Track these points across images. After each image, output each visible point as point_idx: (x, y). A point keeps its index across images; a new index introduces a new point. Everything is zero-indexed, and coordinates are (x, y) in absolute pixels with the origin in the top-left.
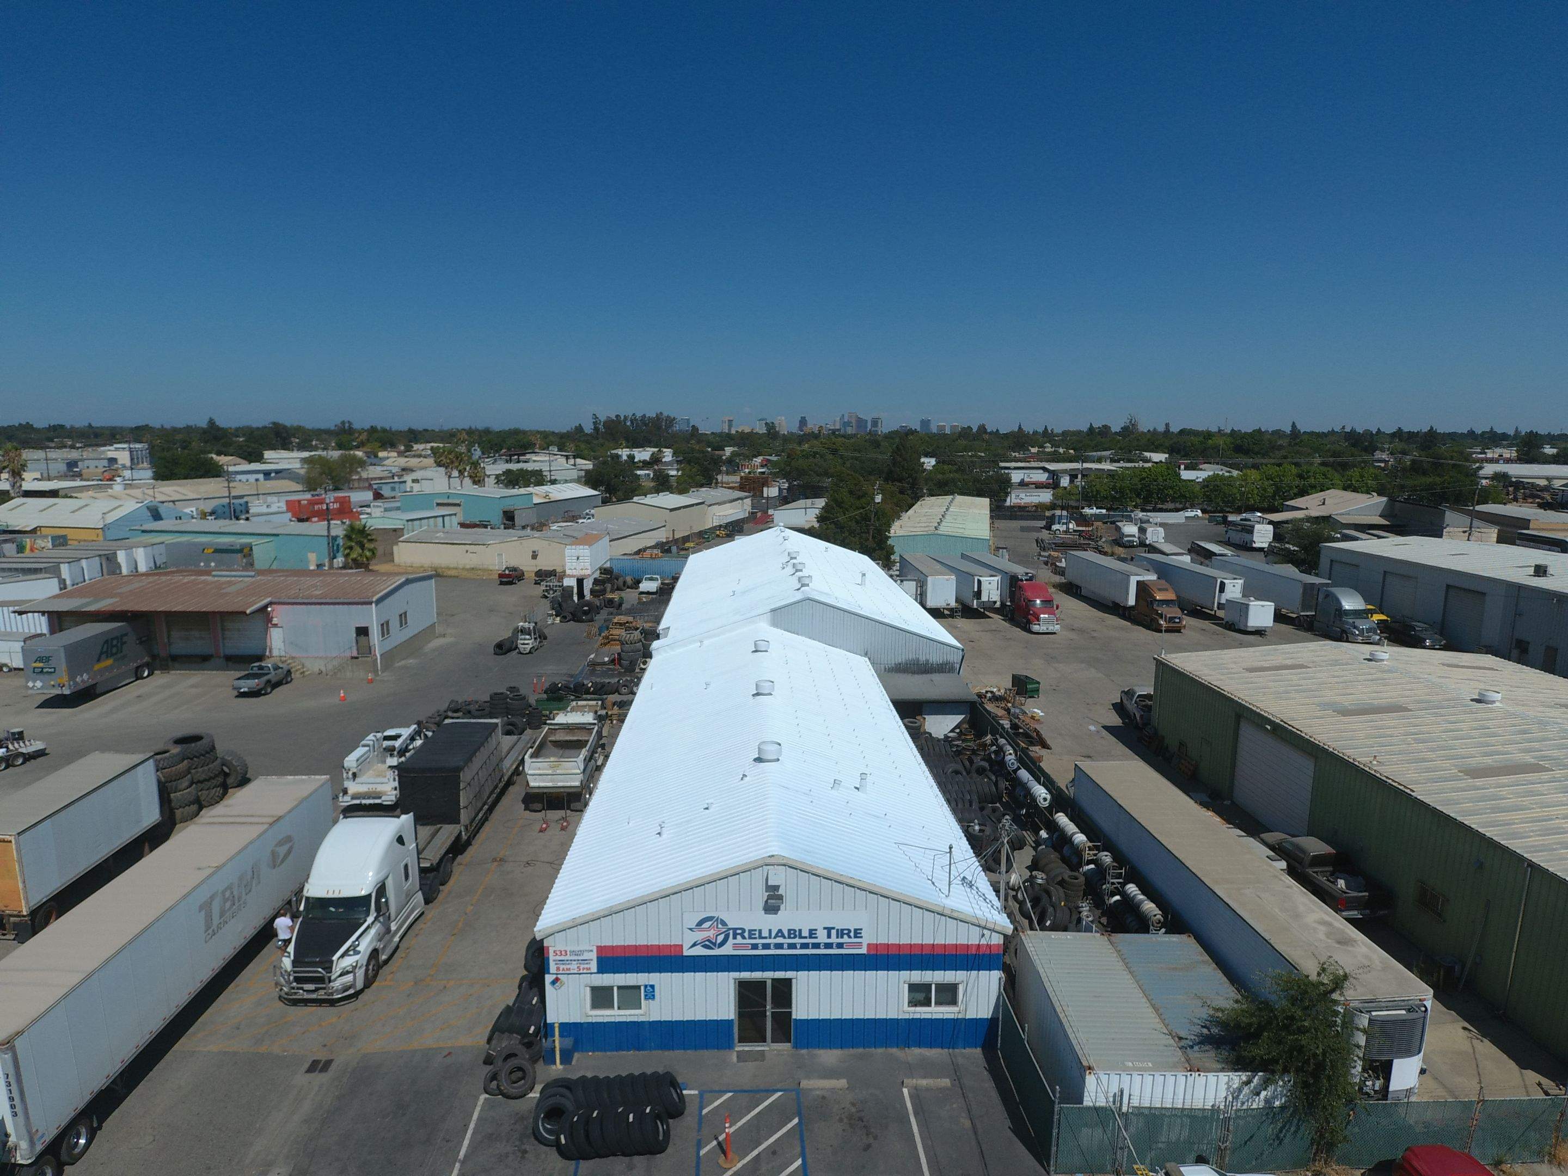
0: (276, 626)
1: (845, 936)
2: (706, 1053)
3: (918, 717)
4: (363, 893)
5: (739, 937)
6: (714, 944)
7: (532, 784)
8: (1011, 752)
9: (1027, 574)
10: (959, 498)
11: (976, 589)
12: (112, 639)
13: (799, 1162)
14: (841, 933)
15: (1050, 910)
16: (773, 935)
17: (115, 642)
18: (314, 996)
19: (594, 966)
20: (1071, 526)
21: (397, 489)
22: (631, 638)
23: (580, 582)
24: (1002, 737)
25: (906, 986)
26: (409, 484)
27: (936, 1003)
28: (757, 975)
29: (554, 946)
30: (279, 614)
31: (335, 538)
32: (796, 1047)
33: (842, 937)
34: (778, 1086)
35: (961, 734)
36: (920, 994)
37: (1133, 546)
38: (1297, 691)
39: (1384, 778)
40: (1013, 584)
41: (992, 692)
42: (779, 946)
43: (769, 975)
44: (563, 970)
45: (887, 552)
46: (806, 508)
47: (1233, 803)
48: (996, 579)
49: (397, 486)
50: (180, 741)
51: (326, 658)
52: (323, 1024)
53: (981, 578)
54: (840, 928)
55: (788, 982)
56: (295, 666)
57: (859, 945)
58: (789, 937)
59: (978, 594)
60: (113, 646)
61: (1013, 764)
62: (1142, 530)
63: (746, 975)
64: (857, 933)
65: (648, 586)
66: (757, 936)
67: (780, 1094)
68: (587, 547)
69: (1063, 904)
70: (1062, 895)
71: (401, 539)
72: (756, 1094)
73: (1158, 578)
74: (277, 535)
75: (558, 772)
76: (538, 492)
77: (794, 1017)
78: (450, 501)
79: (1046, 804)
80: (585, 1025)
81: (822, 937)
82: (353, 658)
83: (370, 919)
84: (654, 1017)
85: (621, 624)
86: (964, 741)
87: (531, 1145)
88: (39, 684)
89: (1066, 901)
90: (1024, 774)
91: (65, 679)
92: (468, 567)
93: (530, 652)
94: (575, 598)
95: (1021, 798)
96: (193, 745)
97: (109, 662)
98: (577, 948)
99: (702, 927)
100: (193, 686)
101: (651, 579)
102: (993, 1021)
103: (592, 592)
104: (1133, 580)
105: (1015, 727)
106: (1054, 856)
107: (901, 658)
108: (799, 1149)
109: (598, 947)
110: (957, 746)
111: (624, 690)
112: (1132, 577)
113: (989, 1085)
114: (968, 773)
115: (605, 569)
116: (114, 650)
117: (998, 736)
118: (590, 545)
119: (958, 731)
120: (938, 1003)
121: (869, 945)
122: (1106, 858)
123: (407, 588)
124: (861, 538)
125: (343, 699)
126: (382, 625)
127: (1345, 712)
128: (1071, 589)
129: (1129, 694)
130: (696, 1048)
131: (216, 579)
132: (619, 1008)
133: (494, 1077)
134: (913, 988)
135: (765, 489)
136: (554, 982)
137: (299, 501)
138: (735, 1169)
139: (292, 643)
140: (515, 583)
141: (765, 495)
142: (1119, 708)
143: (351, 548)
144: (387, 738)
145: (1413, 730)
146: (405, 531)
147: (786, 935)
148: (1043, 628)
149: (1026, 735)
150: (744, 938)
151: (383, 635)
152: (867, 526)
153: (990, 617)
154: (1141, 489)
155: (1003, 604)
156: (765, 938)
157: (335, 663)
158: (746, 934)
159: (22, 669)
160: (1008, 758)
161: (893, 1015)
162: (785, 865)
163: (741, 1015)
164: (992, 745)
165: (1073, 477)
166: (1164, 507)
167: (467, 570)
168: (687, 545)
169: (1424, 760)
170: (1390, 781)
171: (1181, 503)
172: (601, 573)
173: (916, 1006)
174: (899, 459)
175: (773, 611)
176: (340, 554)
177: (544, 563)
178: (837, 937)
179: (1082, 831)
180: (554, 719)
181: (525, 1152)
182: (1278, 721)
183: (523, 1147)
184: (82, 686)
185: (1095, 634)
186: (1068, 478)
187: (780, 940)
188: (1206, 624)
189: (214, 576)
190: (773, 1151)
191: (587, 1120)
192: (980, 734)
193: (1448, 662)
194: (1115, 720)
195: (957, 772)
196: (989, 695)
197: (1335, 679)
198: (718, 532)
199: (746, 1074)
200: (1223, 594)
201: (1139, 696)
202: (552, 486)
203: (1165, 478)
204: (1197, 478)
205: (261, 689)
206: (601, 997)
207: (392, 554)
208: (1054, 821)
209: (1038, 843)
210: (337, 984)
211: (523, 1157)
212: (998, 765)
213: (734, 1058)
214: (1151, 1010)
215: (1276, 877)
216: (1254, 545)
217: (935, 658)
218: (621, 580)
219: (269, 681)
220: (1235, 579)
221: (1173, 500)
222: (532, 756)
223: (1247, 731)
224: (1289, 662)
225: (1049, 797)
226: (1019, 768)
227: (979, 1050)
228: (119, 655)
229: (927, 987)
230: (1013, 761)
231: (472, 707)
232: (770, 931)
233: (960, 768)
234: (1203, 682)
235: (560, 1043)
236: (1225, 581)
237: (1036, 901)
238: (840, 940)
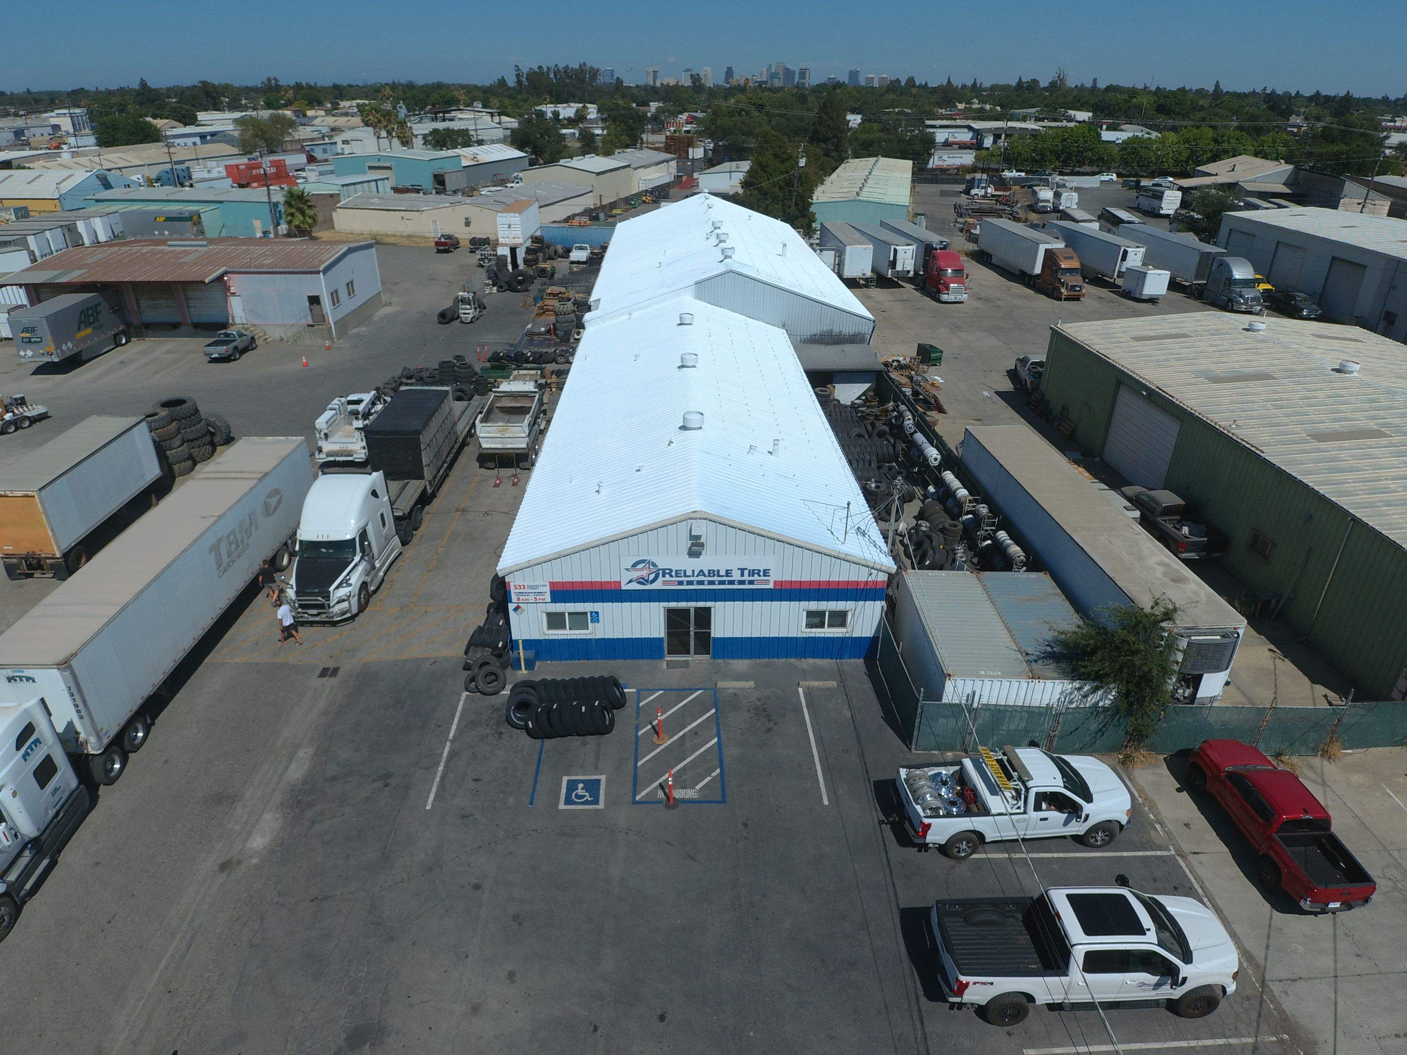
0: (234, 294)
1: (756, 575)
2: (641, 662)
3: (829, 386)
4: (348, 537)
5: (667, 576)
6: (647, 581)
7: (484, 446)
8: (910, 417)
9: (942, 242)
10: (883, 161)
11: (891, 259)
12: (88, 309)
13: (716, 740)
14: (752, 573)
15: (931, 552)
16: (696, 574)
17: (90, 312)
18: (318, 619)
19: (548, 599)
20: (989, 190)
21: (328, 150)
22: (565, 309)
23: (513, 250)
24: (903, 404)
25: (805, 613)
26: (340, 145)
27: (829, 626)
28: (682, 605)
29: (514, 583)
30: (235, 283)
31: (276, 205)
32: (714, 657)
33: (753, 576)
34: (700, 686)
35: (866, 401)
36: (815, 619)
37: (1047, 212)
38: (1177, 360)
39: (1239, 441)
40: (928, 252)
41: (898, 361)
42: (701, 583)
43: (692, 605)
44: (523, 599)
45: (809, 219)
46: (730, 172)
47: (1102, 460)
48: (911, 247)
49: (328, 147)
50: (166, 404)
51: (285, 325)
52: (328, 640)
53: (897, 248)
54: (751, 568)
55: (708, 610)
56: (258, 333)
57: (768, 582)
58: (709, 576)
59: (893, 264)
60: (89, 316)
61: (910, 428)
62: (1057, 195)
63: (673, 605)
64: (766, 573)
65: (578, 255)
66: (682, 575)
67: (700, 692)
68: (517, 215)
69: (941, 547)
70: (942, 540)
71: (338, 205)
72: (682, 692)
73: (1066, 246)
74: (222, 202)
75: (507, 435)
76: (466, 154)
77: (712, 635)
78: (382, 164)
79: (936, 463)
80: (544, 642)
81: (736, 576)
82: (309, 326)
83: (357, 559)
84: (600, 635)
85: (554, 295)
86: (868, 407)
87: (505, 729)
88: (29, 353)
89: (945, 544)
90: (919, 437)
91: (52, 348)
92: (405, 234)
93: (471, 322)
94: (510, 267)
95: (915, 458)
96: (178, 408)
97: (89, 331)
98: (533, 584)
99: (637, 567)
100: (167, 352)
101: (581, 248)
102: (874, 640)
103: (525, 261)
104: (1042, 249)
105: (916, 393)
106: (938, 507)
107: (817, 328)
108: (715, 731)
109: (550, 583)
110: (862, 412)
111: (560, 360)
112: (1041, 245)
113: (868, 686)
114: (870, 437)
115: (536, 238)
116: (91, 319)
117: (899, 403)
118: (520, 213)
119: (864, 398)
120: (830, 626)
121: (775, 582)
122: (983, 509)
123: (349, 256)
124: (784, 205)
125: (306, 365)
126: (332, 294)
127: (1216, 379)
128: (982, 257)
129: (1023, 361)
130: (633, 658)
131: (172, 248)
132: (570, 629)
133: (473, 679)
134: (810, 614)
135: (690, 150)
136: (516, 609)
137: (237, 166)
138: (665, 745)
139: (251, 311)
140: (451, 252)
141: (690, 157)
142: (1013, 374)
143: (292, 215)
144: (350, 402)
145: (1275, 396)
146: (342, 198)
147: (707, 573)
148: (950, 297)
149: (926, 402)
150: (671, 576)
151: (334, 305)
152: (790, 191)
153: (903, 287)
154: (1062, 151)
155: (916, 273)
156: (689, 576)
157: (294, 330)
158: (673, 574)
159: (11, 339)
160: (906, 423)
161: (793, 634)
162: (706, 519)
163: (669, 634)
164: (893, 411)
165: (997, 137)
166: (1081, 170)
167: (405, 237)
168: (615, 212)
169: (1278, 425)
170: (1244, 443)
171: (1098, 166)
172: (532, 242)
173: (812, 627)
174: (825, 117)
175: (697, 283)
176: (282, 221)
177: (478, 231)
178: (749, 576)
179: (965, 487)
180: (498, 387)
181: (501, 733)
182: (1153, 387)
183: (499, 730)
184: (68, 354)
185: (998, 303)
186: (991, 138)
187: (701, 578)
188: (1104, 292)
189: (170, 246)
190: (695, 732)
191: (549, 710)
192: (883, 401)
193: (1319, 333)
194: (1007, 385)
195: (860, 436)
196: (895, 364)
197: (1214, 348)
198: (644, 198)
199: (675, 677)
200: (1125, 263)
201: (1033, 363)
202: (479, 147)
203: (1086, 139)
204: (1117, 139)
205: (230, 356)
206: (555, 621)
207: (332, 220)
208: (942, 478)
209: (925, 496)
210: (337, 609)
211: (500, 738)
212: (897, 429)
213: (665, 666)
214: (1005, 631)
215: (1128, 525)
216: (1162, 212)
217: (848, 329)
218: (552, 249)
219: (236, 348)
220: (1138, 247)
221: (1091, 163)
222: (481, 422)
223: (1125, 396)
224: (1174, 331)
225: (939, 457)
226: (915, 432)
227: (862, 660)
228: (96, 325)
229: (822, 614)
230: (911, 425)
231: (425, 375)
232: (693, 571)
233: (863, 431)
234: (1092, 350)
235: (524, 654)
236: (1128, 249)
237: (918, 545)
238: (751, 578)
